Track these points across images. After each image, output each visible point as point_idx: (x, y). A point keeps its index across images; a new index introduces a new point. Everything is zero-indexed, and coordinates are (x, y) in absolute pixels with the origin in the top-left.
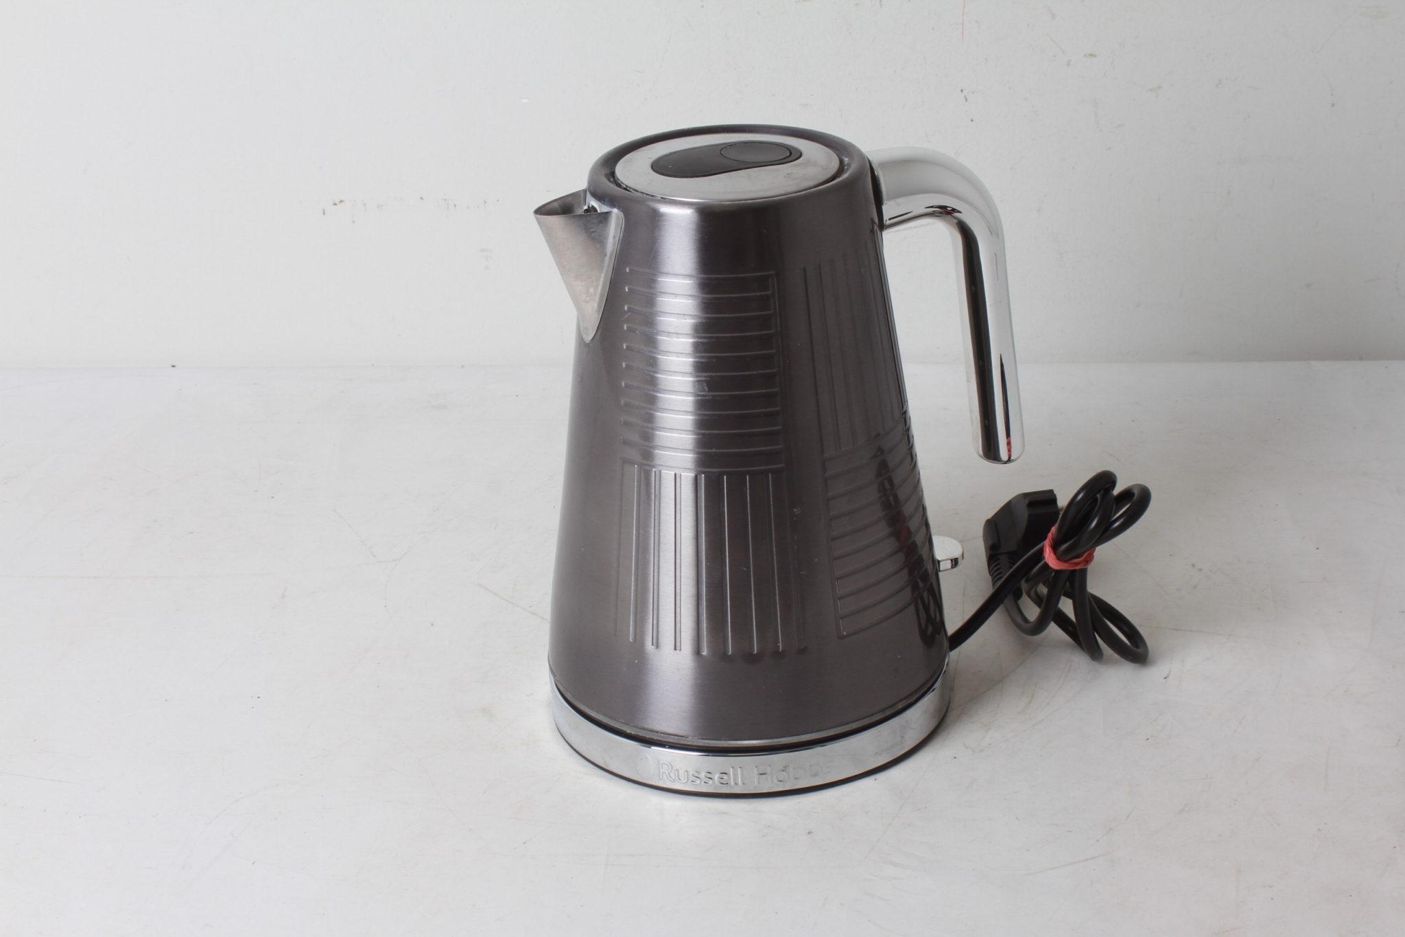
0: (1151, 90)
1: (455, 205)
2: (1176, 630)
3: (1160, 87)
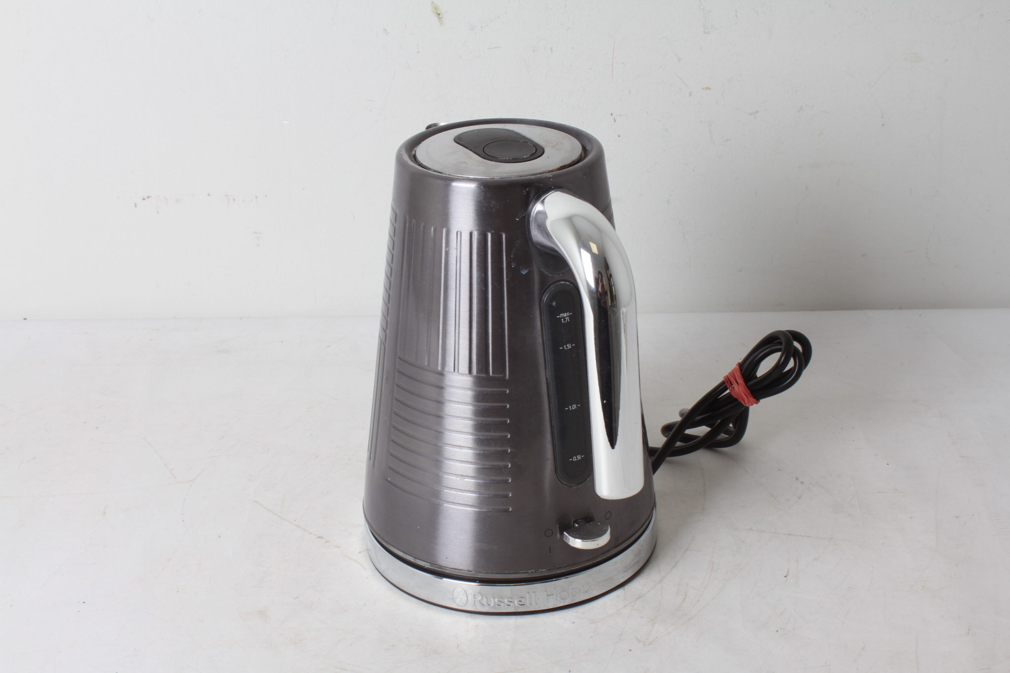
0: (751, 114)
1: (234, 200)
2: (790, 535)
3: (757, 112)
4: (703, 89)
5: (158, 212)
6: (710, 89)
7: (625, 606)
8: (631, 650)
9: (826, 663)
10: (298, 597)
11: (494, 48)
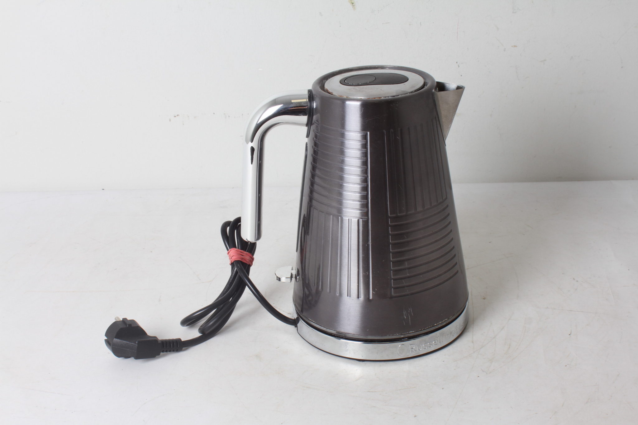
0: (541, 61)
1: (229, 116)
2: (571, 311)
3: (545, 60)
4: (512, 46)
5: (183, 124)
6: (516, 46)
7: (474, 352)
8: (478, 377)
9: (596, 384)
10: (278, 347)
11: (386, 23)
